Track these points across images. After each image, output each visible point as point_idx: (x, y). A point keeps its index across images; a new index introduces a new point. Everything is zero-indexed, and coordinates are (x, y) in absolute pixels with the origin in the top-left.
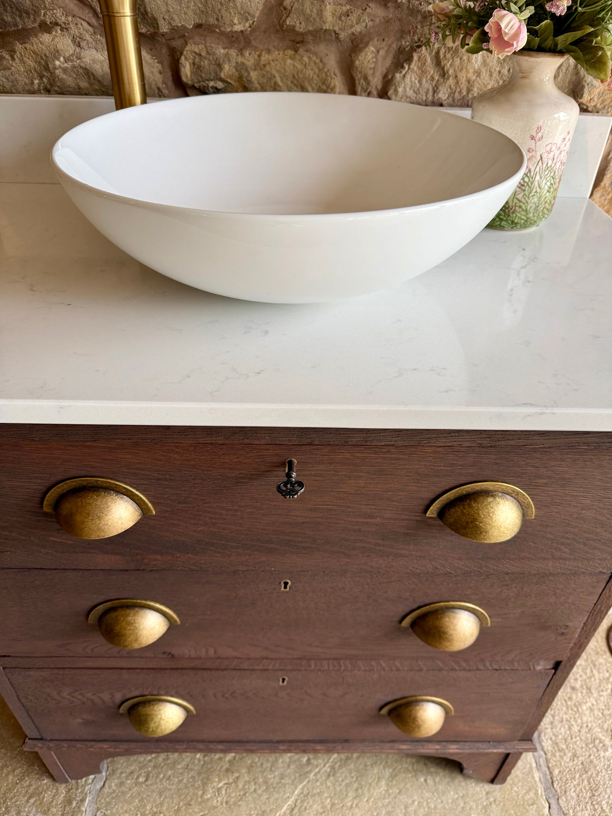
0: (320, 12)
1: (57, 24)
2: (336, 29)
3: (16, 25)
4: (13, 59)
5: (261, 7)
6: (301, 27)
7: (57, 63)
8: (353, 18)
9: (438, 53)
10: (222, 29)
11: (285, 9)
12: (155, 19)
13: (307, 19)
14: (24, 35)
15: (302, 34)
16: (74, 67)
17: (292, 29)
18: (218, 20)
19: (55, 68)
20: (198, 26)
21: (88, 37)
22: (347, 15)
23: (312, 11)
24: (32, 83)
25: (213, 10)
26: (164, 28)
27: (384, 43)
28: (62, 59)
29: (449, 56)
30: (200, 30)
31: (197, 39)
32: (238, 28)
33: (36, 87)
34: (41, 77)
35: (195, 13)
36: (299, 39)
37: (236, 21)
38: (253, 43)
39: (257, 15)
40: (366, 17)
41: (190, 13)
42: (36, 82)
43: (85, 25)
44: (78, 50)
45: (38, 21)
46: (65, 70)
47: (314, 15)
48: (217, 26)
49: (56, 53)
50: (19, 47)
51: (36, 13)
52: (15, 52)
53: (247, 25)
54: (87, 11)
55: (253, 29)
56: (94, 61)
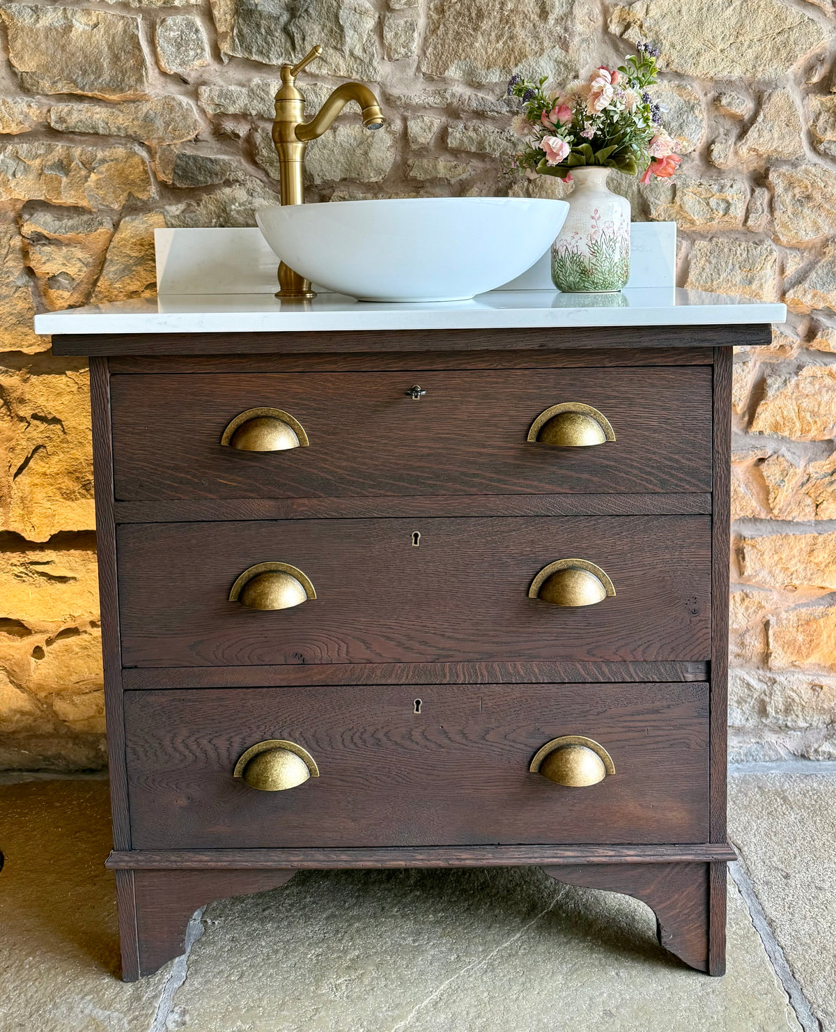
0: (435, 167)
1: (237, 181)
2: (448, 177)
3: (206, 182)
4: (199, 205)
5: (390, 166)
6: (421, 177)
7: (233, 207)
8: (460, 169)
9: (528, 189)
10: (362, 180)
11: (409, 166)
12: (312, 175)
13: (426, 171)
14: (210, 189)
15: (422, 182)
16: (246, 209)
17: (414, 179)
18: (358, 175)
19: (231, 210)
20: (345, 179)
21: (259, 190)
22: (455, 167)
23: (428, 166)
24: (211, 222)
25: (355, 169)
26: (318, 181)
27: (485, 186)
28: (237, 204)
29: (536, 190)
30: (344, 182)
31: (342, 188)
32: (374, 180)
33: (213, 224)
34: (219, 217)
35: (341, 171)
36: (420, 185)
37: (372, 175)
38: (385, 189)
39: (388, 171)
40: (469, 168)
41: (338, 171)
42: (214, 221)
43: (258, 181)
44: (250, 198)
45: (224, 179)
46: (238, 212)
47: (430, 168)
48: (357, 179)
49: (234, 200)
50: (205, 197)
51: (223, 174)
52: (201, 200)
53: (381, 178)
54: (260, 172)
55: (385, 180)
56: (261, 206)
